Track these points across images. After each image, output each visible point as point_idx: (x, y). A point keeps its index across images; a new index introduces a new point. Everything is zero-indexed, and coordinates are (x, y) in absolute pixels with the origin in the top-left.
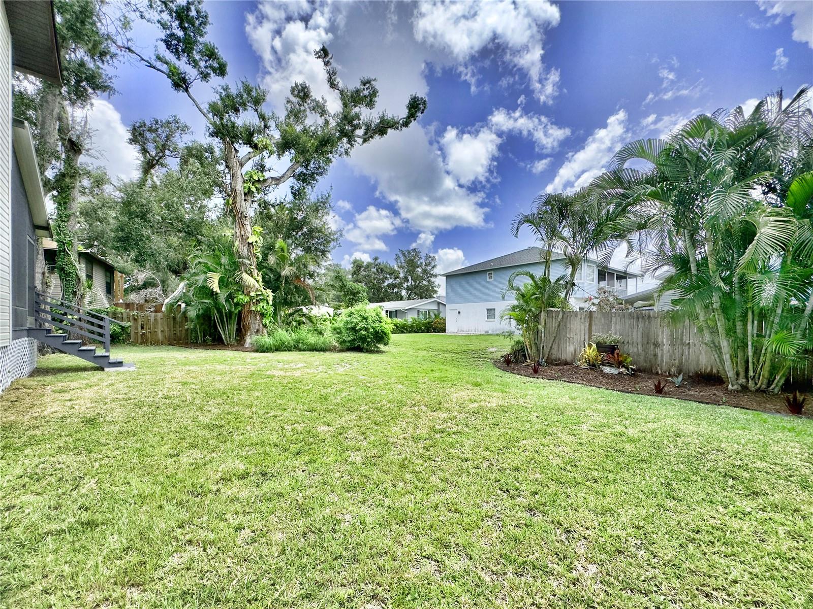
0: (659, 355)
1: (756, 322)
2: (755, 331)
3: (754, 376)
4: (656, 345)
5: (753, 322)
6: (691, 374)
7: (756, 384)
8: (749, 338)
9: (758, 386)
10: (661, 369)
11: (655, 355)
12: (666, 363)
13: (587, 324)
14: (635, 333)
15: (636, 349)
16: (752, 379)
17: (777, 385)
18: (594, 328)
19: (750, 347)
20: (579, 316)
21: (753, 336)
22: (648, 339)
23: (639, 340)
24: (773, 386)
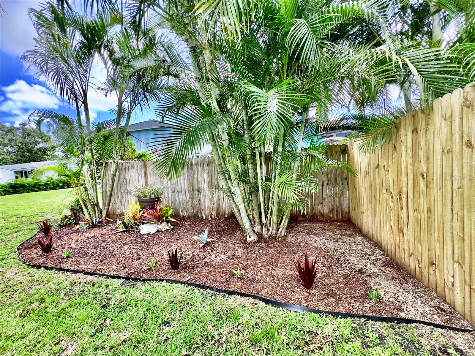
0: (202, 200)
1: (263, 164)
2: (264, 174)
3: (266, 223)
4: (199, 191)
5: (261, 164)
6: (226, 216)
7: (268, 230)
8: (260, 182)
9: (270, 233)
10: (205, 214)
11: (199, 201)
12: (208, 207)
13: (143, 175)
14: (182, 181)
15: (184, 197)
16: (265, 227)
17: (283, 228)
18: (149, 179)
19: (261, 192)
20: (136, 167)
21: (262, 179)
22: (193, 187)
23: (186, 187)
24: (280, 230)
